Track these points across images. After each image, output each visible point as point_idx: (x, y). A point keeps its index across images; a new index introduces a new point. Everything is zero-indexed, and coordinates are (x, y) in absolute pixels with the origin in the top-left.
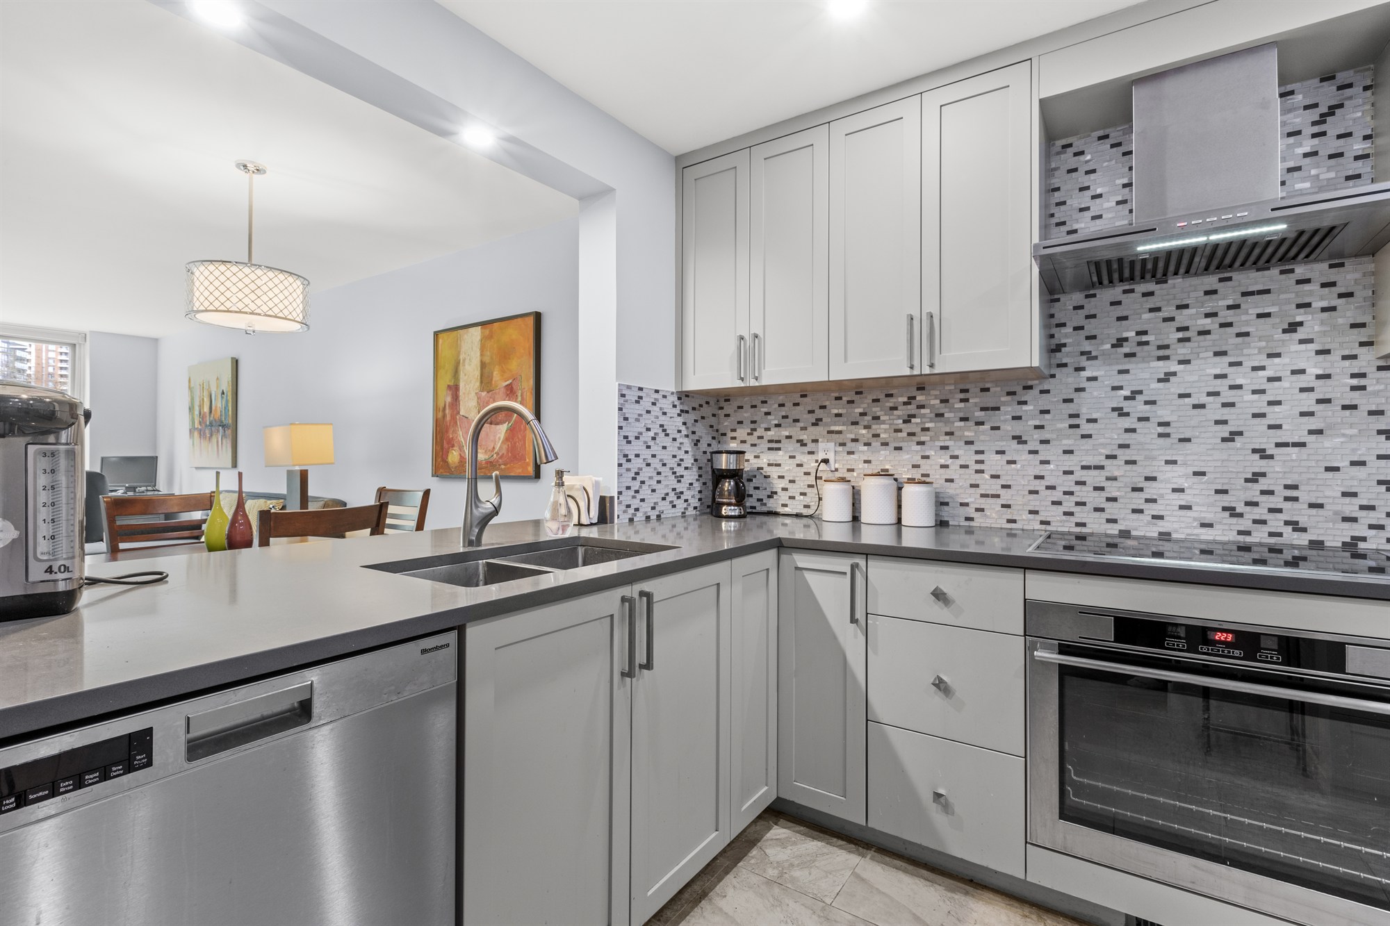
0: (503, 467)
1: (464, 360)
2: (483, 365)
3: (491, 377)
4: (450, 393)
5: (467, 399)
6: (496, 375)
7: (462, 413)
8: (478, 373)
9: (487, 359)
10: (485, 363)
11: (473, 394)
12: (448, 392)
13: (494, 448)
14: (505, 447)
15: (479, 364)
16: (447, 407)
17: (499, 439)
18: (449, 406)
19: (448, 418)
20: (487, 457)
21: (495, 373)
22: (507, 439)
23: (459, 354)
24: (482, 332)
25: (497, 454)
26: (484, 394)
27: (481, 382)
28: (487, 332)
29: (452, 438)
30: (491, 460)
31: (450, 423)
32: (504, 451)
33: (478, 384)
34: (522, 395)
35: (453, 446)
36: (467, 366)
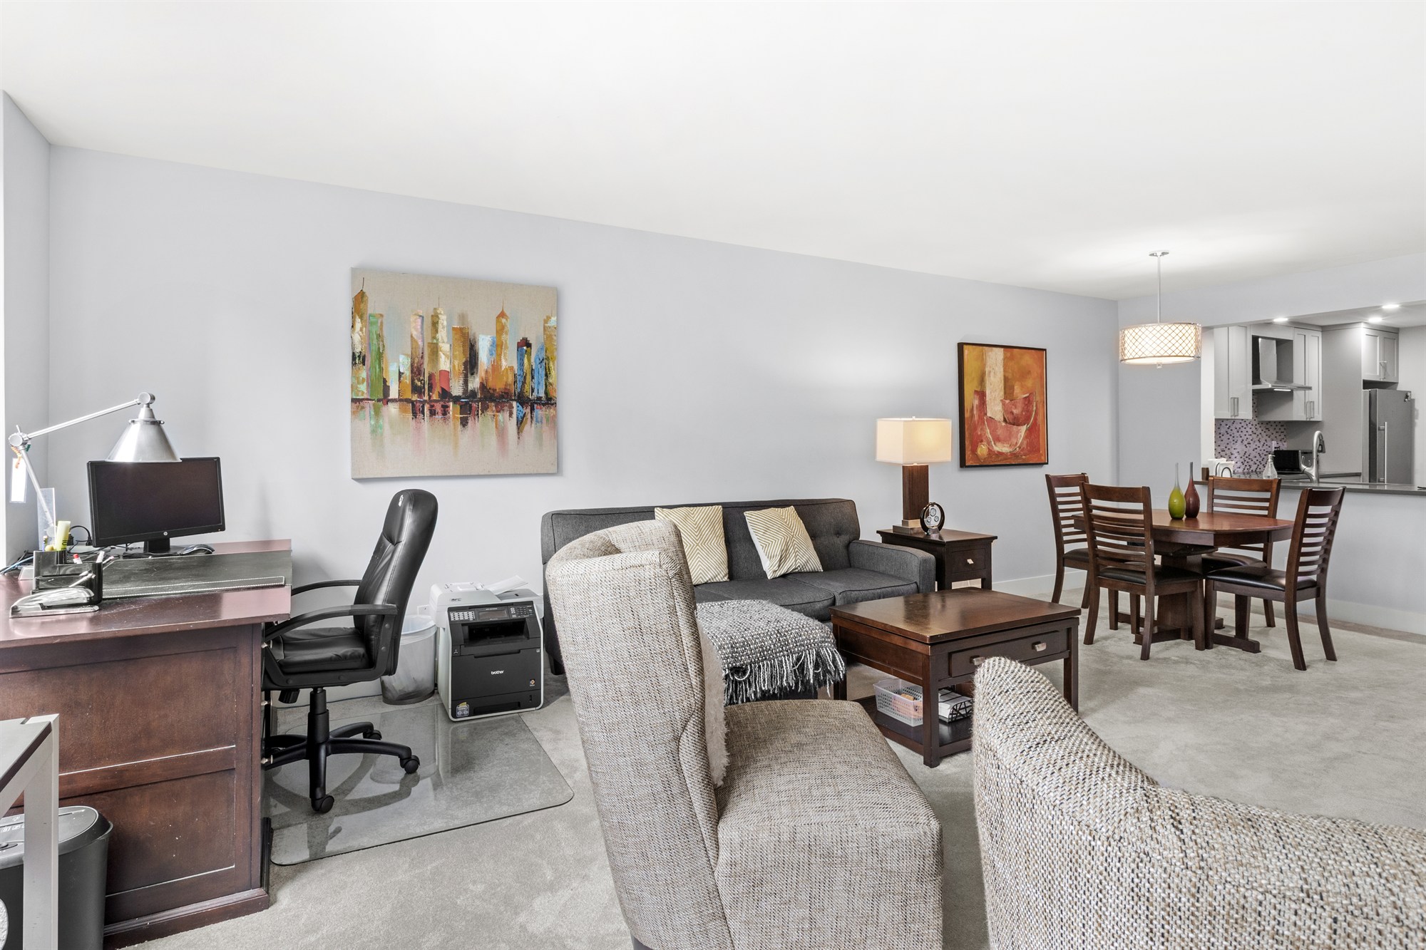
0: (1024, 457)
1: (990, 372)
2: (1006, 379)
3: (1012, 388)
4: (977, 397)
5: (993, 404)
6: (1017, 390)
7: (989, 415)
8: (1002, 385)
9: (1010, 376)
10: (1007, 378)
11: (998, 401)
12: (976, 396)
13: (1016, 443)
14: (1025, 442)
15: (1002, 378)
16: (975, 408)
17: (1021, 436)
18: (977, 408)
19: (976, 418)
20: (1011, 450)
21: (1016, 387)
22: (1026, 437)
23: (984, 366)
24: (1004, 354)
25: (1020, 447)
26: (1007, 401)
27: (1005, 393)
28: (1009, 354)
29: (981, 435)
30: (1015, 452)
31: (978, 422)
32: (1024, 446)
33: (1002, 393)
34: (1036, 406)
35: (982, 441)
36: (992, 378)
